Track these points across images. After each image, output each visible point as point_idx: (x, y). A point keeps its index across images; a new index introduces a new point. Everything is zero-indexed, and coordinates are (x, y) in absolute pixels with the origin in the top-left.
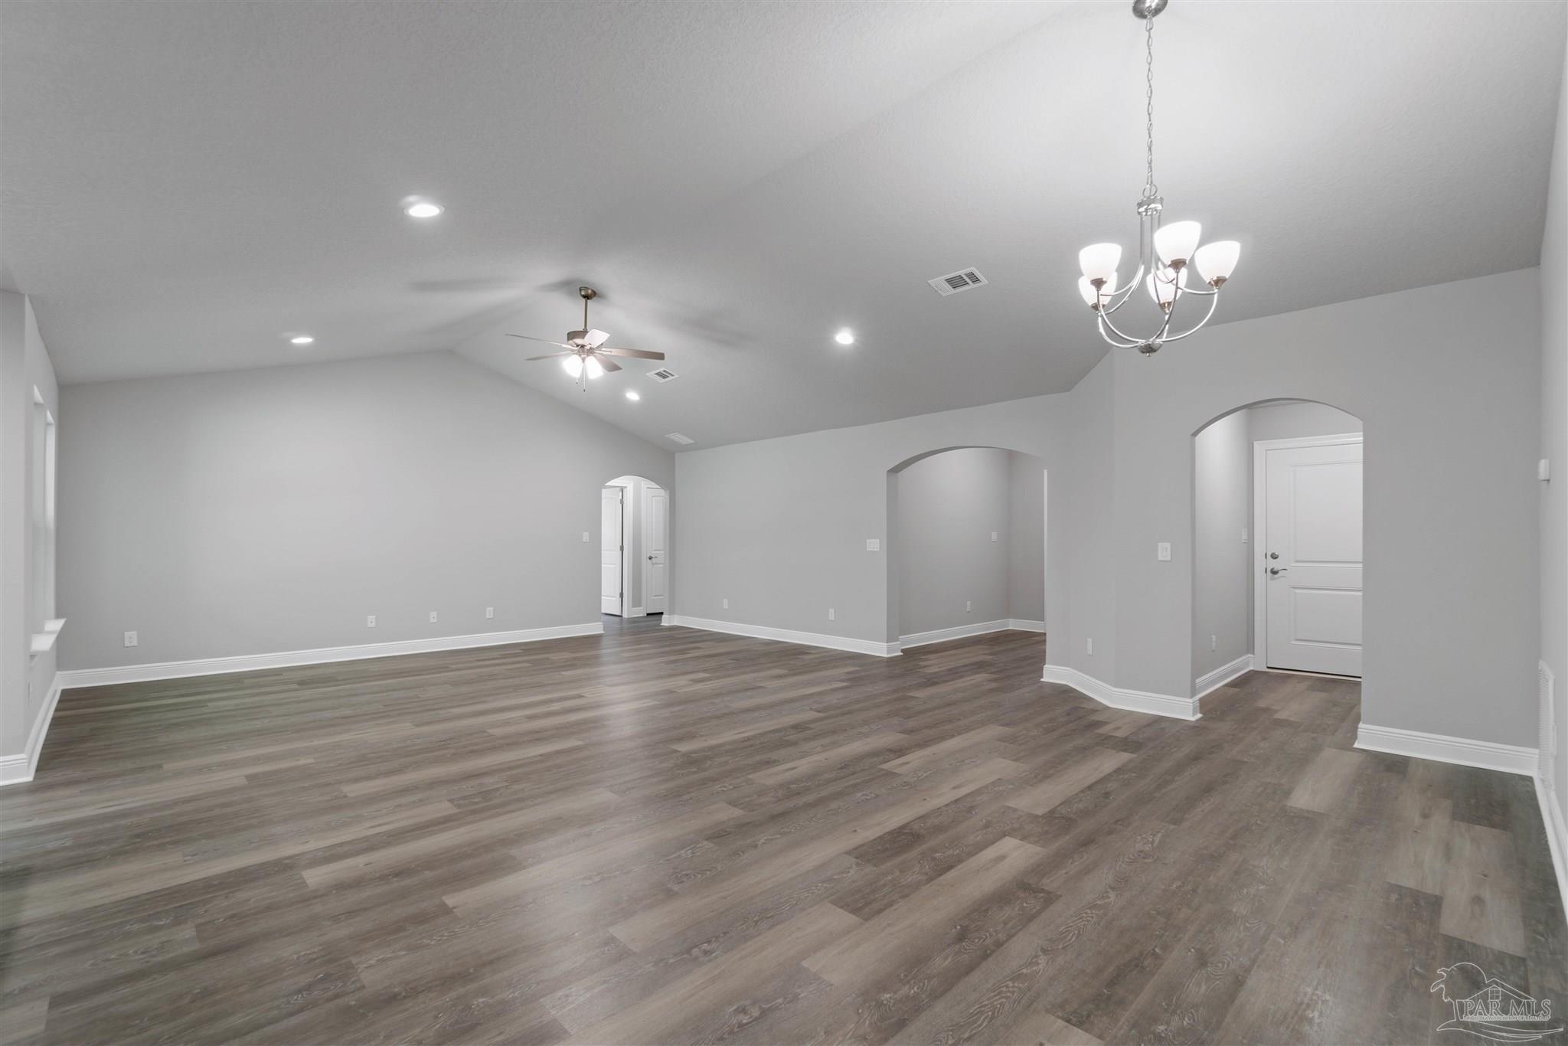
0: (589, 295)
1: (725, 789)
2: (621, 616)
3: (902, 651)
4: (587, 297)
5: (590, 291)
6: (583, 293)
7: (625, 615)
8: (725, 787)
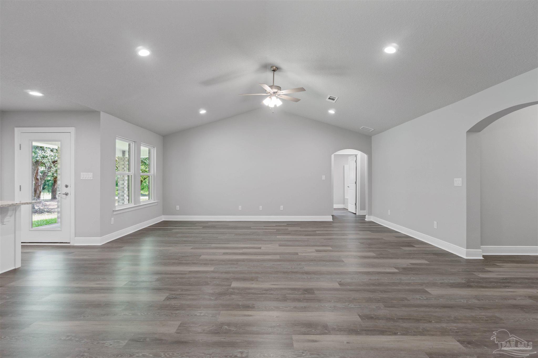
0: (275, 69)
1: (421, 298)
2: (356, 214)
3: (483, 256)
4: (274, 71)
5: (274, 68)
6: (272, 69)
7: (357, 214)
8: (422, 297)
